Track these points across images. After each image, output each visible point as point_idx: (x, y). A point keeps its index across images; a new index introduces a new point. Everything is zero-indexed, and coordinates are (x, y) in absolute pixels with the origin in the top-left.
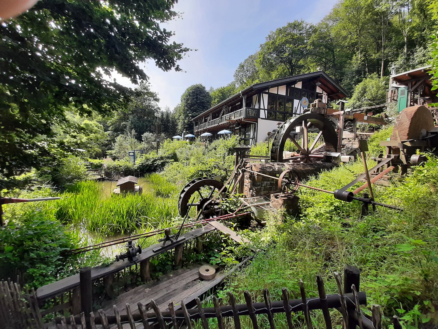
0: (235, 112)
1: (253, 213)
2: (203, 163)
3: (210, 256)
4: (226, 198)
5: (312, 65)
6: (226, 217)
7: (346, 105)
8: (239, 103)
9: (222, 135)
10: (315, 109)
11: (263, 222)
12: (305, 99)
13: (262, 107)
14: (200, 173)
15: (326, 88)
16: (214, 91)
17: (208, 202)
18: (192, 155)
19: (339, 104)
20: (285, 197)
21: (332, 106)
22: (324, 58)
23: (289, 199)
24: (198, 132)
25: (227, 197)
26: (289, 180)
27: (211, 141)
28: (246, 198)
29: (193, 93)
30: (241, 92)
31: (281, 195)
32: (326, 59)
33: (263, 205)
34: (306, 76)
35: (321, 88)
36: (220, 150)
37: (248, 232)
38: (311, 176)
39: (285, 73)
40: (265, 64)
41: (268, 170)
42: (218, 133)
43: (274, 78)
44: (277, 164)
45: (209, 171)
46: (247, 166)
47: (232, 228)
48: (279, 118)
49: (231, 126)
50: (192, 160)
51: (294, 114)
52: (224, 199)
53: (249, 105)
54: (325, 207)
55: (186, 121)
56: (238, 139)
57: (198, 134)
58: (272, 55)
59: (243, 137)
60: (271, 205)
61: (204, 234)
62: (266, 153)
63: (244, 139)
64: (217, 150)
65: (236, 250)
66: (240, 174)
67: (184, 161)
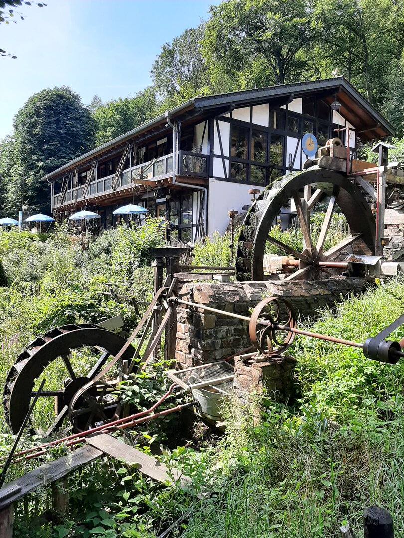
0: (154, 160)
1: (197, 405)
2: (76, 288)
3: (90, 526)
4: (133, 374)
5: (323, 63)
6: (132, 422)
7: (391, 153)
8: (165, 140)
9: (126, 216)
10: (327, 161)
11: (220, 424)
12: (309, 138)
13: (217, 151)
14: (68, 313)
15: (351, 116)
16: (101, 107)
17: (86, 387)
18: (45, 268)
19: (376, 150)
20: (265, 360)
21: (364, 155)
22: (346, 49)
23: (274, 365)
24: (62, 210)
25: (135, 370)
26: (272, 322)
27: (96, 232)
28: (181, 369)
29: (47, 108)
30: (166, 115)
31: (256, 358)
32: (350, 53)
33: (219, 384)
34: (310, 87)
35: (341, 114)
36: (121, 254)
37: (184, 452)
38: (323, 309)
39: (268, 76)
40: (223, 51)
41: (229, 299)
42: (114, 213)
43: (243, 86)
44: (249, 284)
45: (92, 306)
46: (180, 293)
47: (144, 447)
48: (256, 177)
49: (147, 196)
50: (47, 281)
51: (287, 169)
52: (126, 376)
53: (187, 145)
54: (347, 377)
55: (29, 181)
56: (164, 226)
57: (63, 215)
58: (238, 32)
59: (176, 223)
60: (236, 383)
61: (71, 472)
62: (229, 260)
63: (177, 227)
64: (112, 254)
65: (155, 502)
66: (166, 310)
67: (23, 284)
